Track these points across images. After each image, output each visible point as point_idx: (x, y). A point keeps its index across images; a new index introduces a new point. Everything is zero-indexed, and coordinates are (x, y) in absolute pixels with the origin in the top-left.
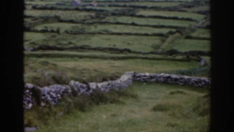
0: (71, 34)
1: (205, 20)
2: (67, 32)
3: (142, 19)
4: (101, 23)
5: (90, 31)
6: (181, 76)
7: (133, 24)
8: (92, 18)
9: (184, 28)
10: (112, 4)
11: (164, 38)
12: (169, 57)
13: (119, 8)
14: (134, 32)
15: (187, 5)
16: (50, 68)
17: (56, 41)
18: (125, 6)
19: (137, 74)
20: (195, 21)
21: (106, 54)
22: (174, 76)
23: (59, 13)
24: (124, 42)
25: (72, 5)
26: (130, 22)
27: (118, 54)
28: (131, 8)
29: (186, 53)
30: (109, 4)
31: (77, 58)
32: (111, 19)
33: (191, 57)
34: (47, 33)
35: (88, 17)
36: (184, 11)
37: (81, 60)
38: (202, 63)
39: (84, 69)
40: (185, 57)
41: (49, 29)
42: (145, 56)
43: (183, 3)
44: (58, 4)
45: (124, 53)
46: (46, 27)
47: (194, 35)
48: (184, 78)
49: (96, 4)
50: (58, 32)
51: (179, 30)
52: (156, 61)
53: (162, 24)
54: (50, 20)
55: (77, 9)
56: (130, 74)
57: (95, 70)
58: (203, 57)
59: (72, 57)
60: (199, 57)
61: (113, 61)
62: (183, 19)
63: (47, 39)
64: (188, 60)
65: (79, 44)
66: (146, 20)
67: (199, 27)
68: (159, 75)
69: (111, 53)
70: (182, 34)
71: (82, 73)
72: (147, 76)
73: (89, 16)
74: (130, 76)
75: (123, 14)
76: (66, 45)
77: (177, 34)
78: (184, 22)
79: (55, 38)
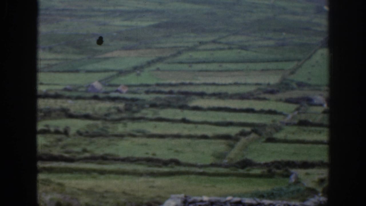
0: (86, 136)
1: (296, 113)
2: (79, 133)
3: (198, 113)
4: (134, 119)
5: (116, 132)
6: (259, 200)
7: (184, 121)
8: (119, 111)
9: (264, 126)
10: (152, 89)
11: (231, 142)
12: (241, 171)
13: (163, 96)
14: (186, 132)
15: (269, 89)
16: (54, 190)
17: (63, 147)
18: (171, 92)
19: (190, 198)
20: (281, 114)
21: (141, 168)
22: (247, 201)
23: (68, 104)
24: (170, 149)
25: (87, 91)
26: (179, 117)
27: (160, 167)
28: (181, 96)
29: (266, 165)
30: (146, 89)
31: (95, 174)
32: (149, 113)
33: (274, 170)
34: (48, 136)
35: (113, 110)
36: (264, 99)
37: (102, 177)
38: (293, 179)
39: (106, 192)
40: (265, 170)
41: (52, 129)
42: (201, 170)
43: (262, 87)
44: (66, 89)
45: (170, 165)
46: (47, 126)
47: (280, 135)
48: (263, 204)
49: (125, 90)
50: (66, 132)
51: (256, 129)
52: (220, 178)
53: (229, 120)
54: (53, 115)
55: (96, 98)
56: (178, 198)
57: (124, 193)
58: (293, 171)
59: (88, 172)
60: (287, 170)
61: (151, 179)
62: (262, 112)
63: (48, 144)
64: (270, 175)
65: (99, 152)
66: (205, 113)
67: (287, 124)
68: (223, 200)
69: (150, 166)
70: (260, 135)
71: (103, 197)
72: (205, 202)
73: (114, 108)
74: (179, 202)
75: (168, 105)
76: (78, 153)
77: (253, 136)
78: (264, 116)
79: (60, 143)
